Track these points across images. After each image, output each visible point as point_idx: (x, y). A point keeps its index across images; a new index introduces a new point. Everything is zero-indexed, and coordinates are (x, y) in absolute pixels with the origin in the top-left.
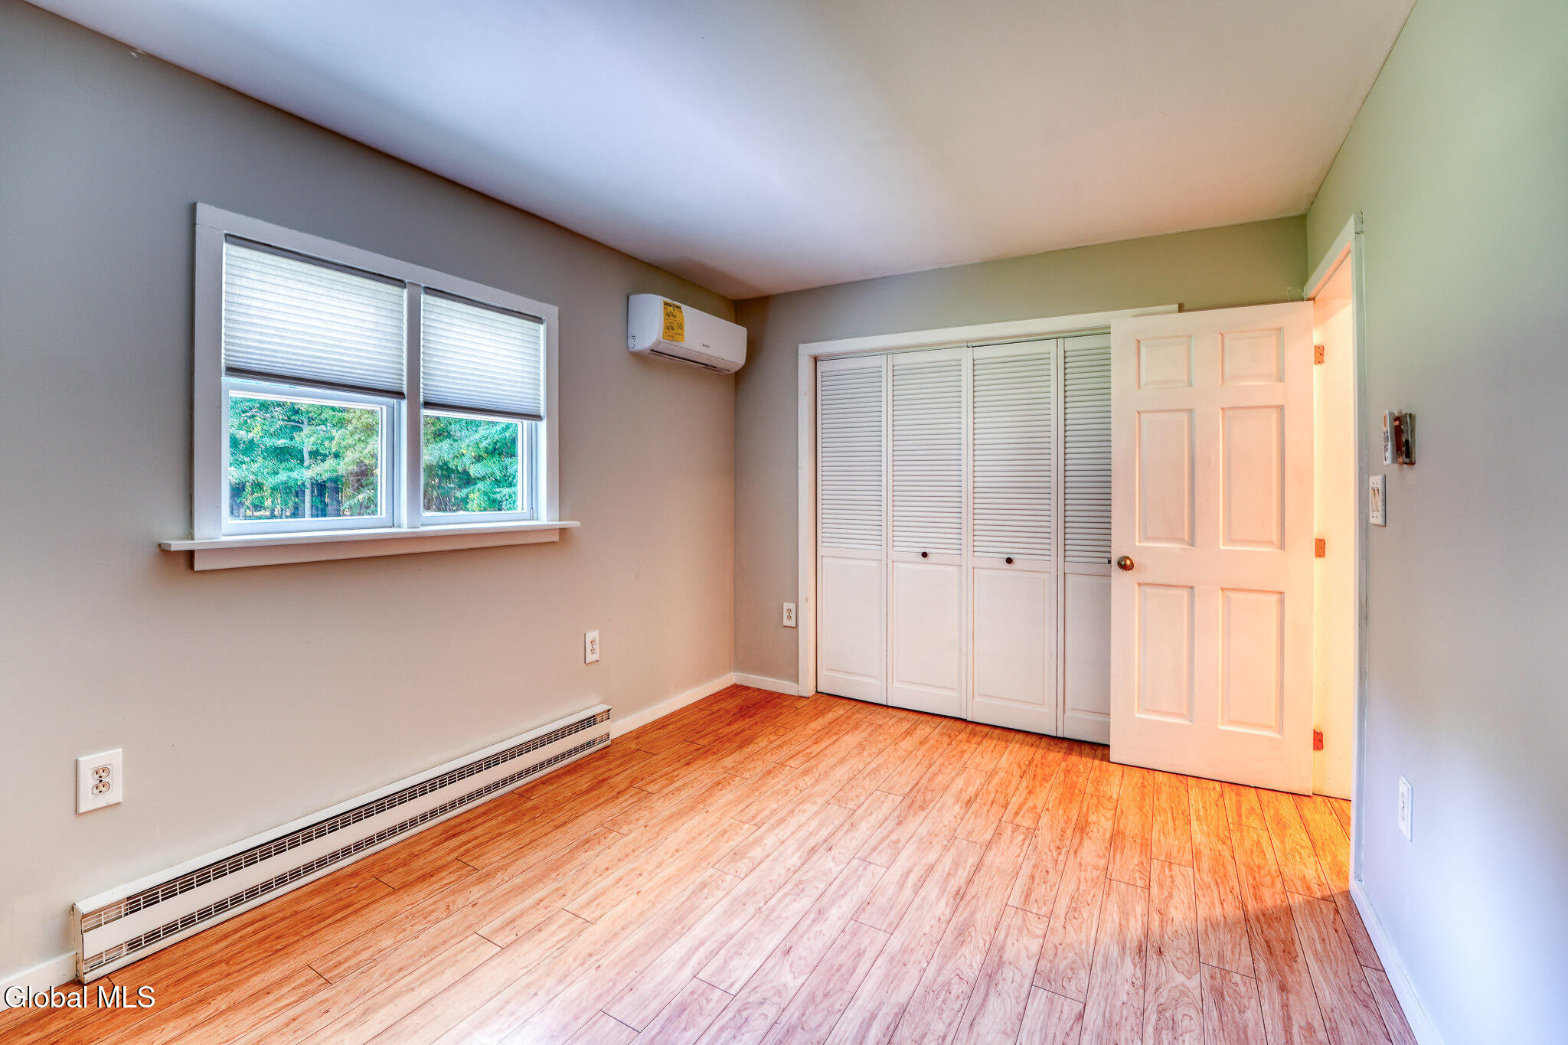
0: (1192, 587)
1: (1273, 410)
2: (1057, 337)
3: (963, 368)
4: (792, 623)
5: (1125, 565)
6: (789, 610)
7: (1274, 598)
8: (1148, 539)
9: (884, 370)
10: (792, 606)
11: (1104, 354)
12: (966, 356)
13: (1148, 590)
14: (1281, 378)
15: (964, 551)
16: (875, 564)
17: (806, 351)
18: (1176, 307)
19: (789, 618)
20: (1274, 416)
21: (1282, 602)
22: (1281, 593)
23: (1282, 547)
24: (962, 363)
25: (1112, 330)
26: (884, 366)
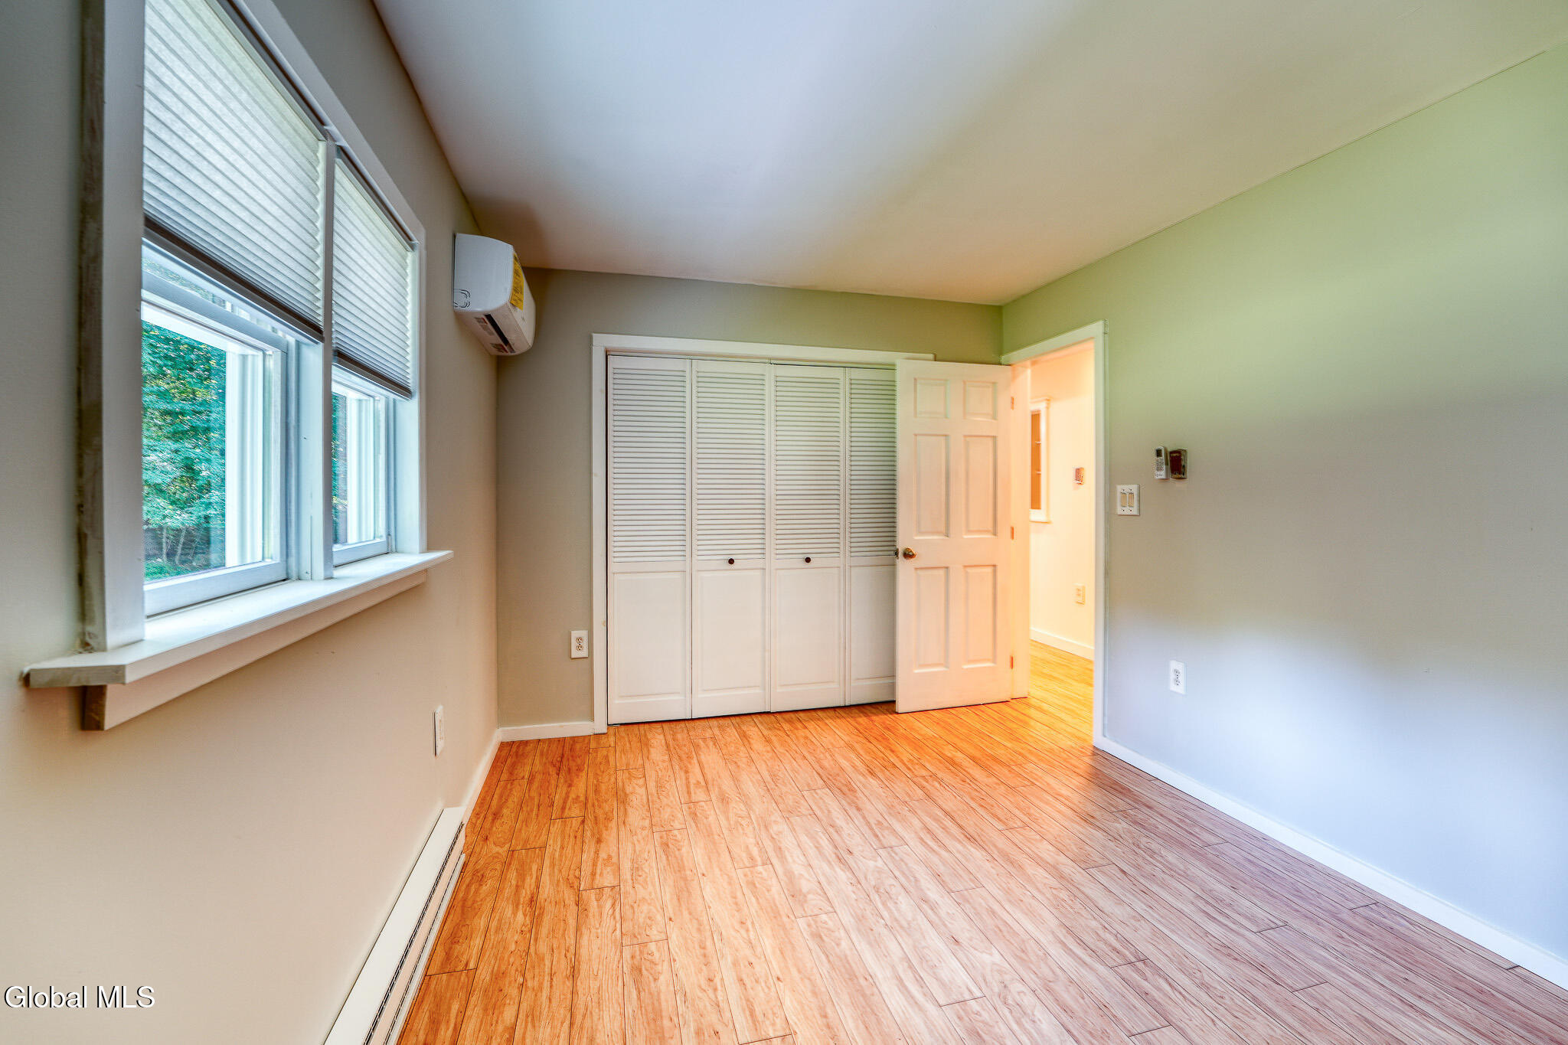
0: (947, 568)
1: (989, 439)
2: (845, 366)
3: (766, 383)
4: (584, 653)
5: (908, 555)
6: (579, 639)
7: (990, 570)
8: (921, 533)
9: (687, 374)
10: (584, 634)
11: (891, 385)
12: (771, 372)
13: (920, 572)
14: (994, 417)
15: (767, 555)
16: (677, 576)
17: (602, 342)
18: (931, 356)
19: (579, 647)
20: (990, 442)
21: (995, 572)
22: (994, 566)
23: (995, 534)
24: (766, 378)
25: (897, 368)
26: (688, 371)
